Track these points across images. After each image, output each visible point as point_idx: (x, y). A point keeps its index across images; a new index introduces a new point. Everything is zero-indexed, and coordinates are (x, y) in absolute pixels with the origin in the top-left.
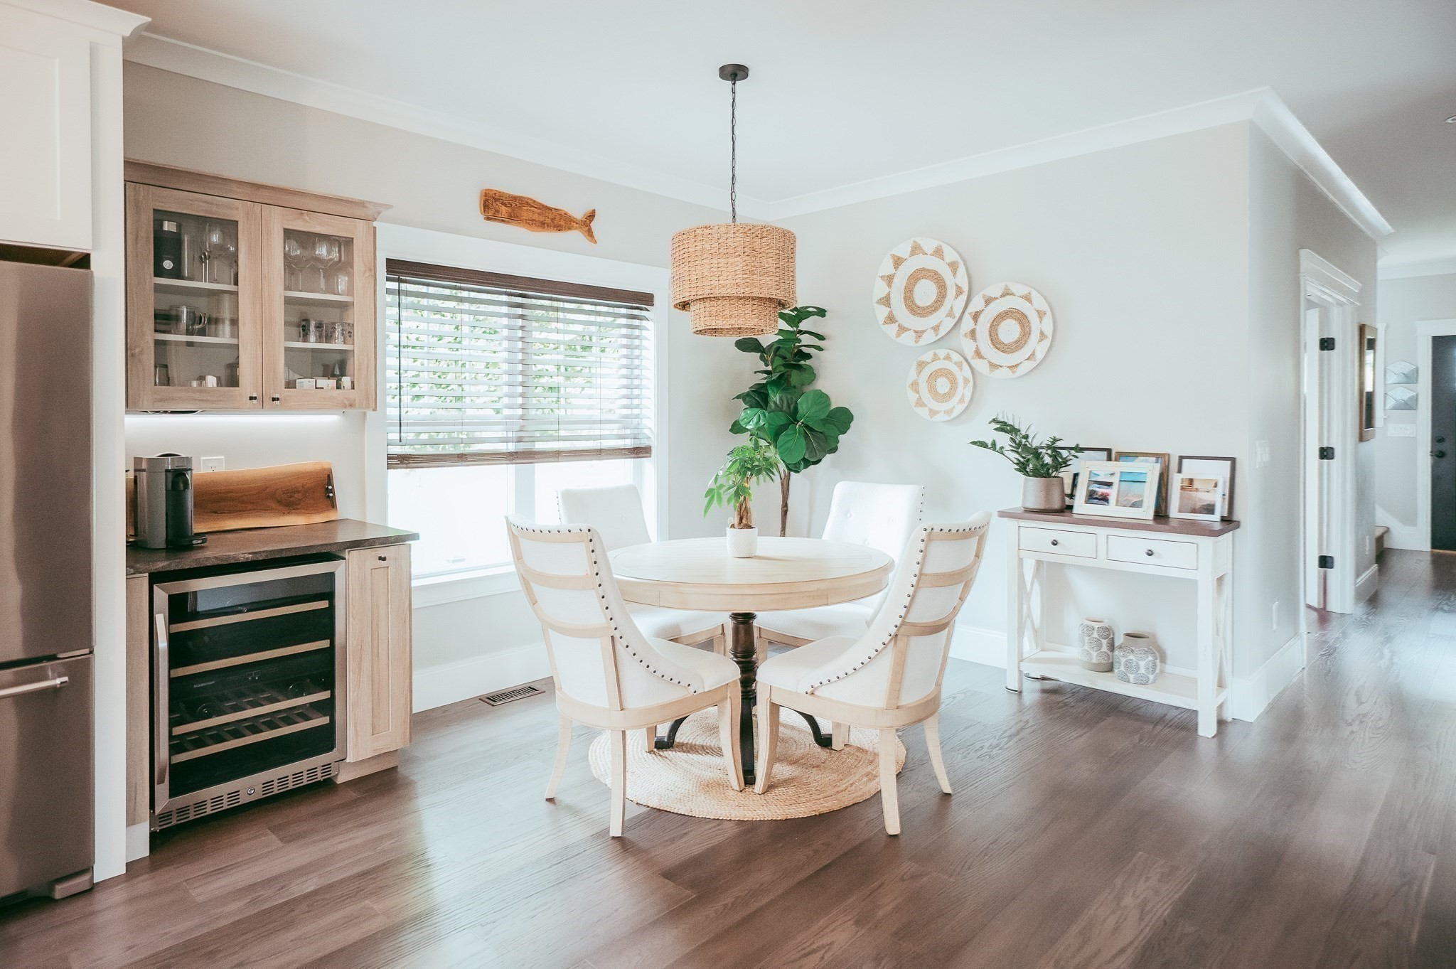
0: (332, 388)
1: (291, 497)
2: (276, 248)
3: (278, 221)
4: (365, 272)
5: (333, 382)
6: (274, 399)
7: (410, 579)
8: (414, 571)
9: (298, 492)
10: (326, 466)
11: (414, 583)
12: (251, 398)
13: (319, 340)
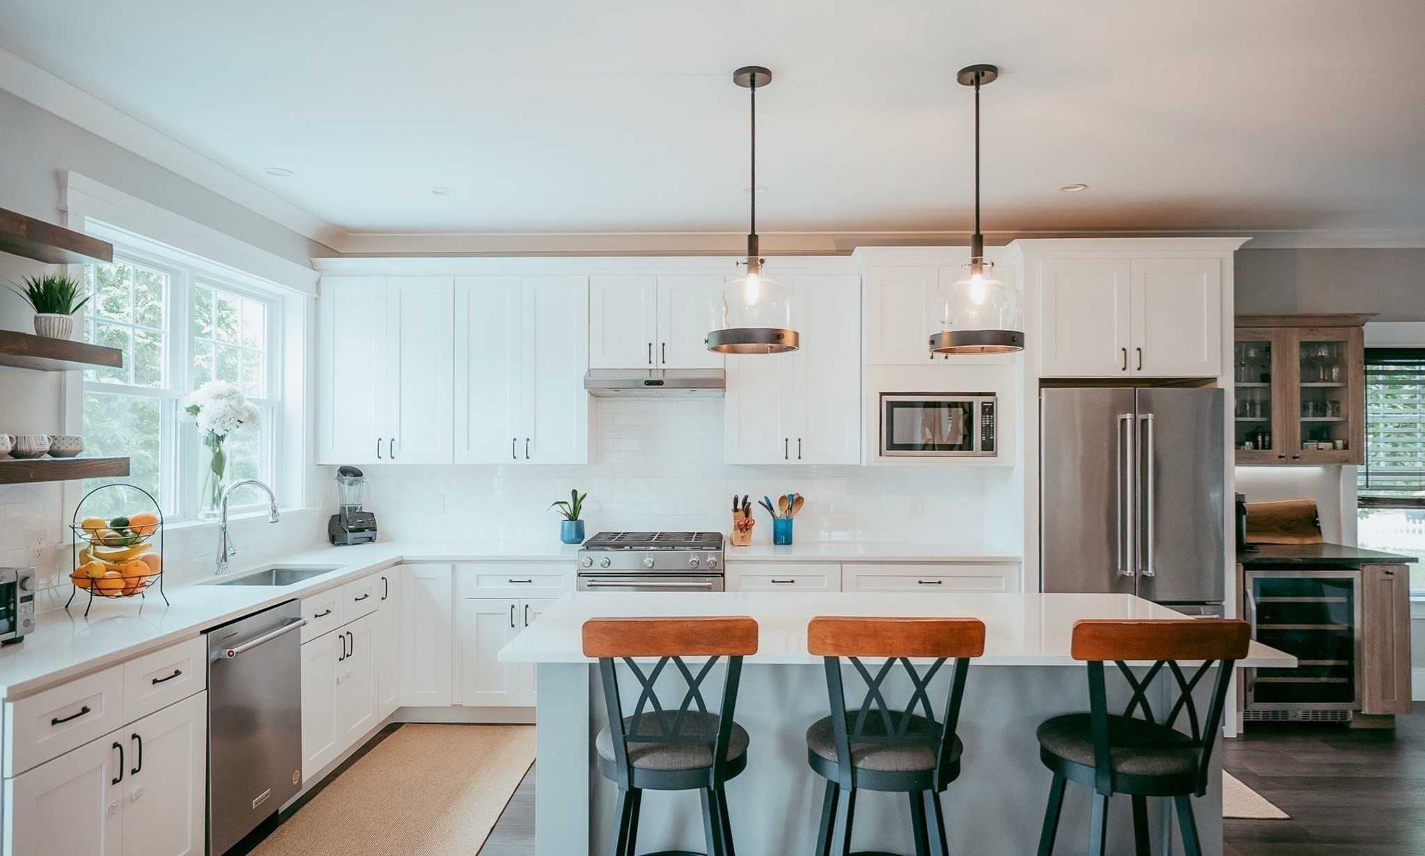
0: (1330, 449)
1: (1288, 524)
2: (1296, 355)
3: (1296, 338)
4: (1356, 365)
5: (1329, 445)
6: (1295, 458)
7: (1409, 596)
8: (1412, 590)
9: (1293, 521)
10: (1312, 504)
11: (1412, 599)
12: (1280, 457)
13: (1333, 415)
